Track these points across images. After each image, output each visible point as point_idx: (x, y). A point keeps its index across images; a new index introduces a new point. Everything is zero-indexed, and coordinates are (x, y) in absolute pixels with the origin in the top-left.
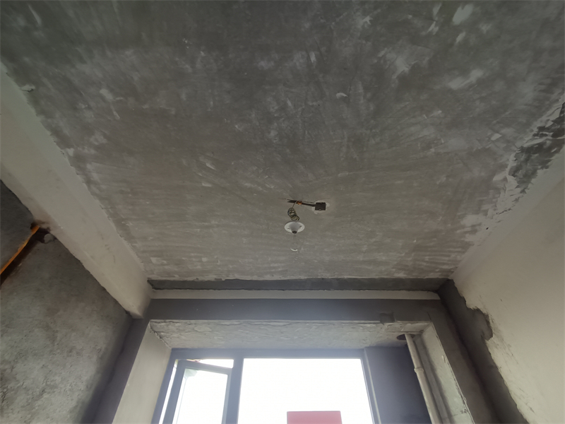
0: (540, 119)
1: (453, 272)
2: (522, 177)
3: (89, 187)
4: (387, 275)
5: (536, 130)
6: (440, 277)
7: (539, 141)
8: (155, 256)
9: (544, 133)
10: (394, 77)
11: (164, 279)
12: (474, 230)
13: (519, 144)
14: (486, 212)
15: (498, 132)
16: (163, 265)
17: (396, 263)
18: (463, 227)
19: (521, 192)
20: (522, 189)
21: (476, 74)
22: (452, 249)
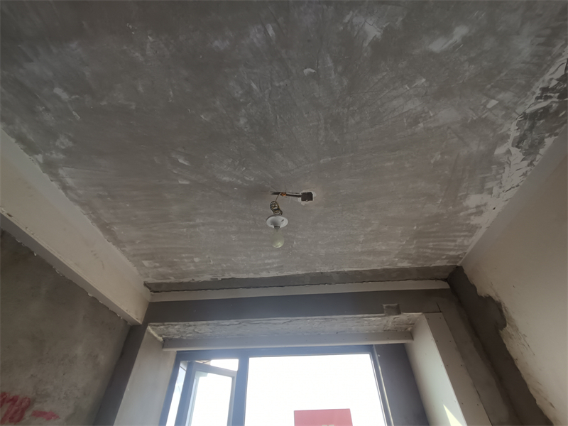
0: (541, 80)
1: (461, 258)
2: (527, 148)
3: (66, 193)
4: (389, 265)
5: (538, 92)
6: (448, 264)
7: (544, 104)
8: (146, 260)
9: (549, 94)
10: (366, 44)
11: (160, 281)
12: (479, 211)
13: (520, 110)
14: (490, 191)
15: (493, 98)
16: (155, 267)
17: (397, 252)
18: (467, 208)
19: (528, 166)
20: (529, 161)
21: (460, 32)
22: (457, 234)
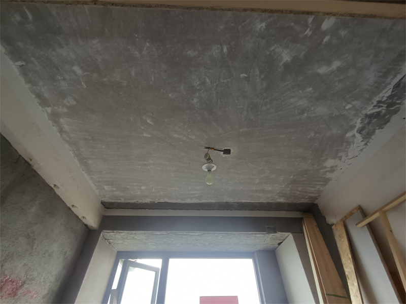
0: (378, 96)
1: (317, 199)
2: (365, 134)
3: (61, 135)
4: (272, 200)
5: (375, 103)
6: (309, 202)
7: (377, 110)
8: (107, 185)
9: (381, 105)
10: (281, 64)
11: (113, 201)
12: (332, 170)
13: (364, 112)
14: (340, 158)
15: (350, 103)
16: (112, 191)
17: (278, 192)
18: (325, 167)
19: (364, 145)
20: (365, 142)
21: (336, 64)
22: (317, 183)
